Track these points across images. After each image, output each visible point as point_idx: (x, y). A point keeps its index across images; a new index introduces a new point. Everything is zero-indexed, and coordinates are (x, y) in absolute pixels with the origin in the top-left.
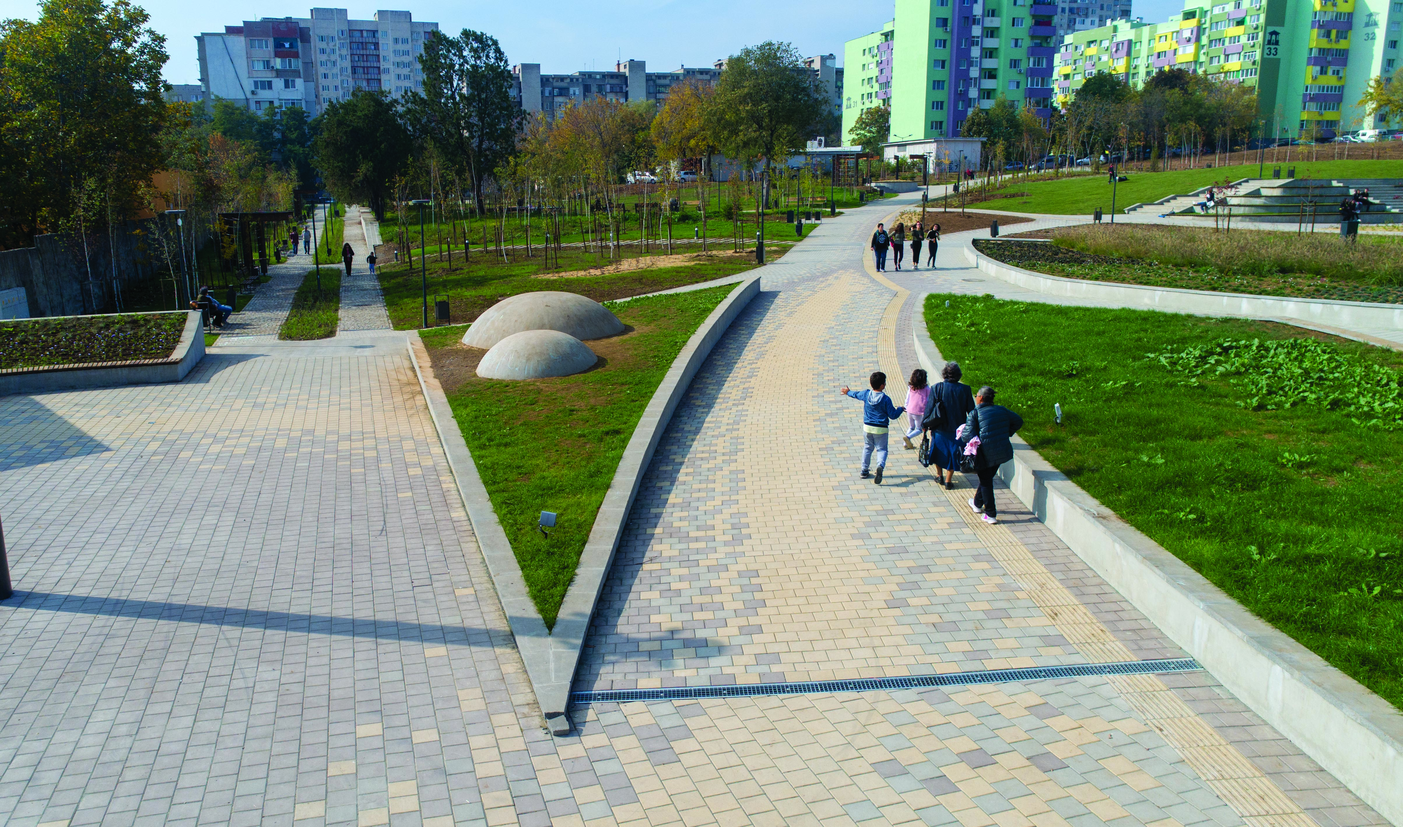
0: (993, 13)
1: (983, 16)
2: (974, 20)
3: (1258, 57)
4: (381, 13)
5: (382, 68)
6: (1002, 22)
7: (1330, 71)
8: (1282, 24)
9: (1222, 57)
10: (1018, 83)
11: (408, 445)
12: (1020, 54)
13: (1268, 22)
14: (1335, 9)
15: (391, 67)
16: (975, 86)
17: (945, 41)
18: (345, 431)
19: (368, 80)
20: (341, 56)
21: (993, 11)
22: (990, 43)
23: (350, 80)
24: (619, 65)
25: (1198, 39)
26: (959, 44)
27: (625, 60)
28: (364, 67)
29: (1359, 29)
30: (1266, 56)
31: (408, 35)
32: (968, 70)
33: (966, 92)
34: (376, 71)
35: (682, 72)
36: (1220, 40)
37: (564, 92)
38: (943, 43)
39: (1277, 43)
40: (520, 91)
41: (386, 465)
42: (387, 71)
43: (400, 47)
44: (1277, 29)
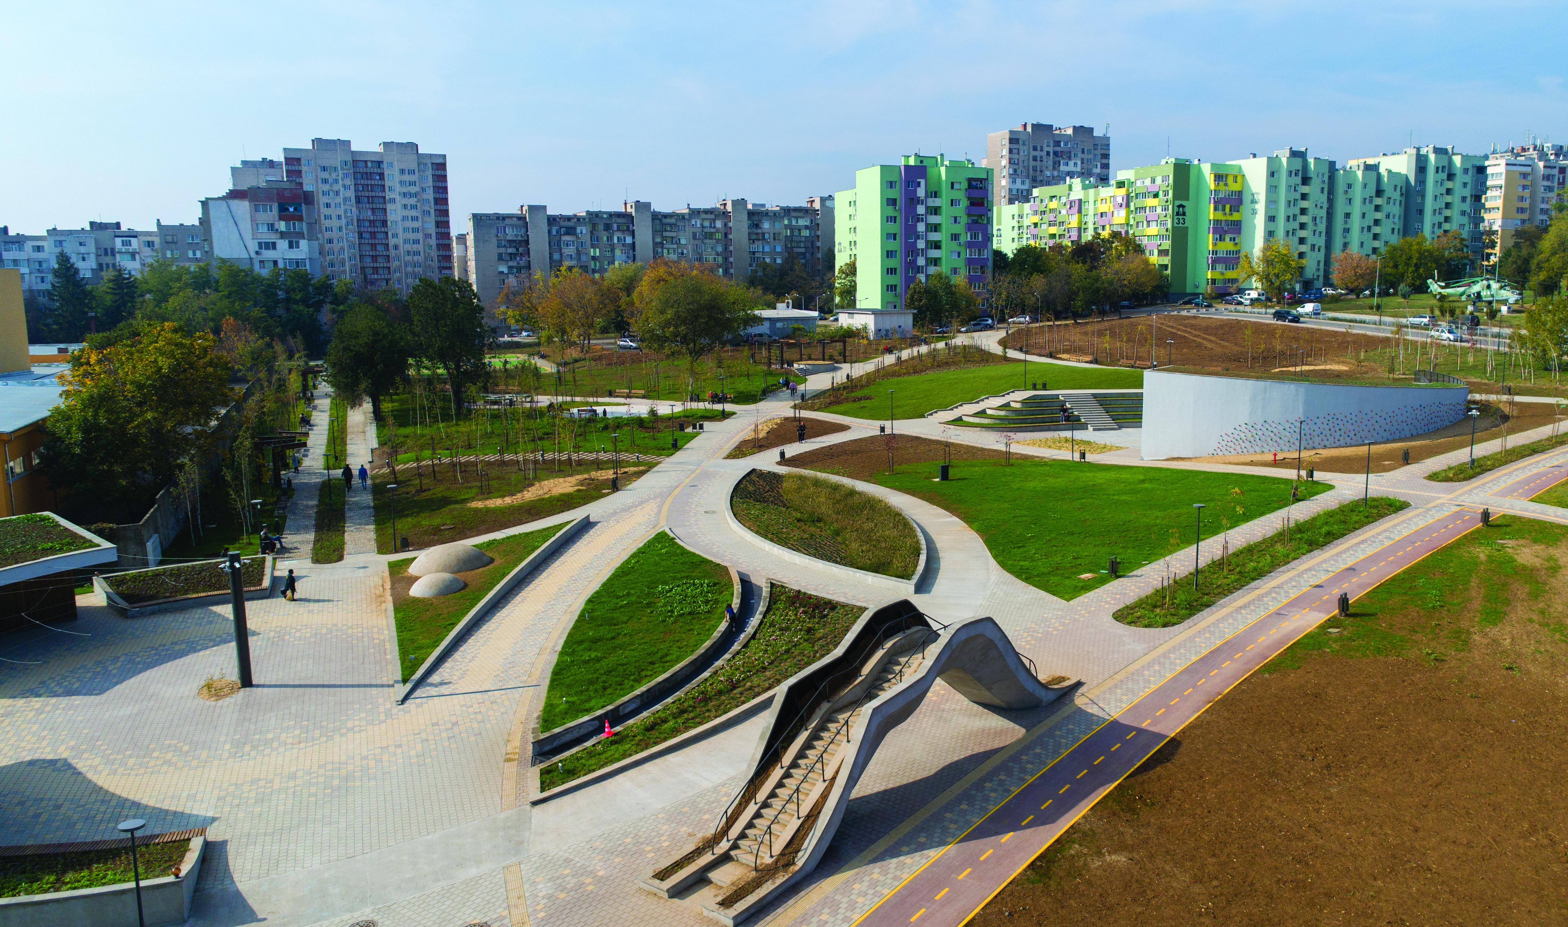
0: (935, 195)
1: (926, 197)
2: (918, 201)
3: (1169, 226)
4: (386, 144)
5: (387, 198)
6: (942, 202)
7: (1227, 238)
8: (1187, 199)
9: (1145, 223)
10: (959, 254)
11: (375, 630)
12: (959, 229)
13: (1175, 197)
14: (1227, 188)
15: (398, 198)
16: (922, 255)
17: (895, 217)
18: (350, 624)
19: (373, 210)
20: (344, 186)
21: (936, 193)
22: (933, 219)
23: (354, 209)
24: (626, 204)
25: (1128, 206)
26: (907, 220)
27: (631, 201)
28: (368, 197)
29: (1246, 207)
30: (1175, 225)
31: (414, 166)
32: (915, 242)
33: (915, 261)
34: (381, 200)
35: (687, 211)
36: (1144, 209)
37: (571, 231)
38: (894, 219)
39: (1184, 214)
40: (527, 231)
41: (365, 639)
42: (393, 201)
43: (407, 177)
44: (1184, 203)
